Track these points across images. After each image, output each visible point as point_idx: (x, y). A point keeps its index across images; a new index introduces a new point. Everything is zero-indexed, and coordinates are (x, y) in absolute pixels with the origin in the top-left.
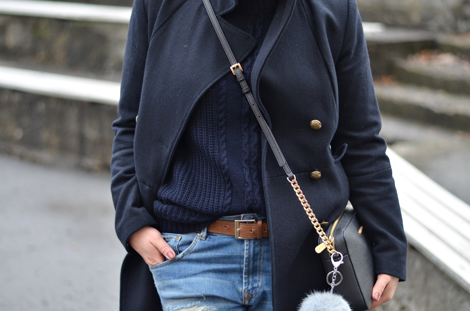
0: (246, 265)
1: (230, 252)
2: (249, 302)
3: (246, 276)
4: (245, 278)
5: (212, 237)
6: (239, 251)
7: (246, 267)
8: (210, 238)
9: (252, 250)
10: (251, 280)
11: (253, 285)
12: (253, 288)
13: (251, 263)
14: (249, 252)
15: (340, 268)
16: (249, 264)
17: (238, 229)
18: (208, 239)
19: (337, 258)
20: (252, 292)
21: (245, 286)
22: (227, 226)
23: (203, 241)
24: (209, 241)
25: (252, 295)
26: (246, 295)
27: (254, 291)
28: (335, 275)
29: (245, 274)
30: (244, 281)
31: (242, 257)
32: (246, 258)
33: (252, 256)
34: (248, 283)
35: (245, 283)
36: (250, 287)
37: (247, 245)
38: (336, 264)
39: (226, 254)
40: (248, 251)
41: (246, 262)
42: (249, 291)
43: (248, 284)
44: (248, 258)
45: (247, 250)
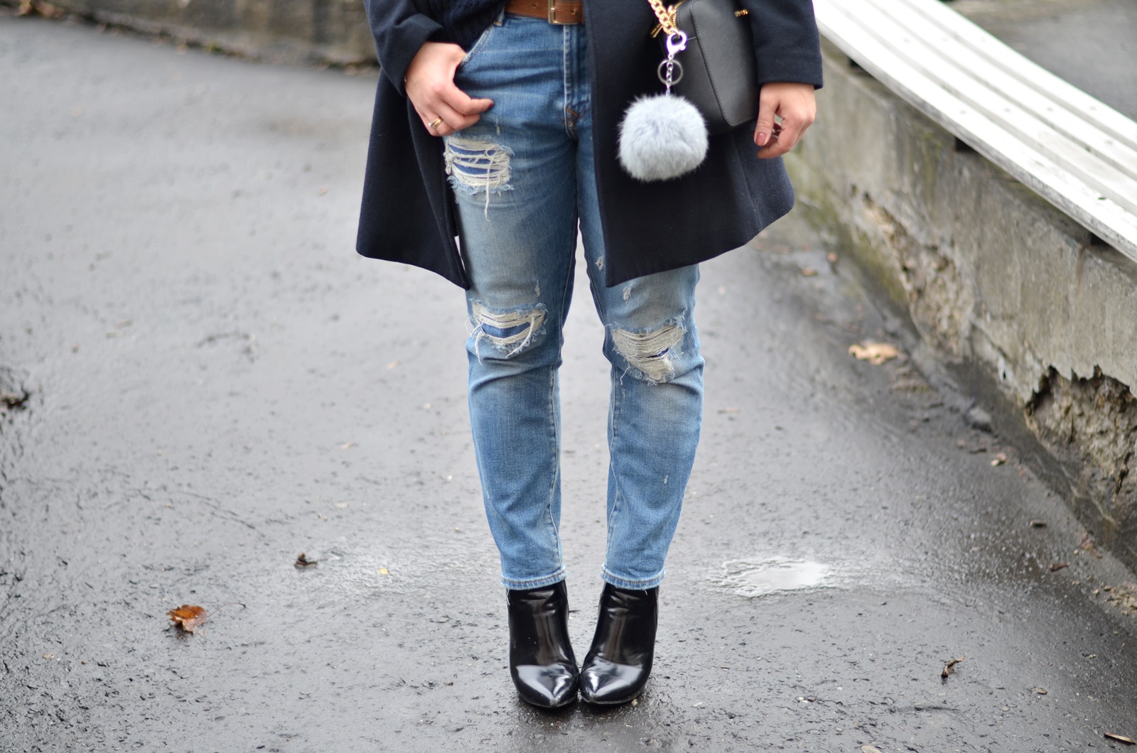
0: (567, 65)
1: (543, 46)
2: (574, 124)
3: (569, 85)
4: (568, 88)
5: (512, 21)
6: (556, 45)
7: (567, 68)
8: (510, 23)
9: (575, 41)
10: (576, 90)
11: (579, 98)
12: (580, 103)
13: (575, 63)
14: (571, 45)
15: (679, 55)
16: (571, 64)
17: (553, 9)
18: (507, 25)
19: (676, 40)
20: (579, 109)
21: (568, 99)
22: (536, 4)
23: (500, 29)
24: (509, 28)
25: (579, 114)
26: (569, 114)
27: (582, 108)
28: (670, 65)
29: (567, 82)
30: (566, 92)
31: (560, 54)
32: (567, 55)
33: (575, 51)
34: (571, 96)
35: (568, 95)
36: (575, 101)
37: (567, 33)
38: (672, 49)
39: (538, 50)
40: (568, 43)
41: (567, 60)
42: (573, 107)
43: (573, 97)
44: (570, 54)
45: (567, 41)
